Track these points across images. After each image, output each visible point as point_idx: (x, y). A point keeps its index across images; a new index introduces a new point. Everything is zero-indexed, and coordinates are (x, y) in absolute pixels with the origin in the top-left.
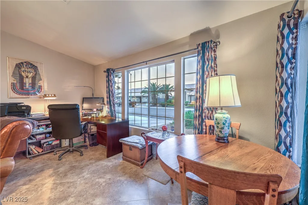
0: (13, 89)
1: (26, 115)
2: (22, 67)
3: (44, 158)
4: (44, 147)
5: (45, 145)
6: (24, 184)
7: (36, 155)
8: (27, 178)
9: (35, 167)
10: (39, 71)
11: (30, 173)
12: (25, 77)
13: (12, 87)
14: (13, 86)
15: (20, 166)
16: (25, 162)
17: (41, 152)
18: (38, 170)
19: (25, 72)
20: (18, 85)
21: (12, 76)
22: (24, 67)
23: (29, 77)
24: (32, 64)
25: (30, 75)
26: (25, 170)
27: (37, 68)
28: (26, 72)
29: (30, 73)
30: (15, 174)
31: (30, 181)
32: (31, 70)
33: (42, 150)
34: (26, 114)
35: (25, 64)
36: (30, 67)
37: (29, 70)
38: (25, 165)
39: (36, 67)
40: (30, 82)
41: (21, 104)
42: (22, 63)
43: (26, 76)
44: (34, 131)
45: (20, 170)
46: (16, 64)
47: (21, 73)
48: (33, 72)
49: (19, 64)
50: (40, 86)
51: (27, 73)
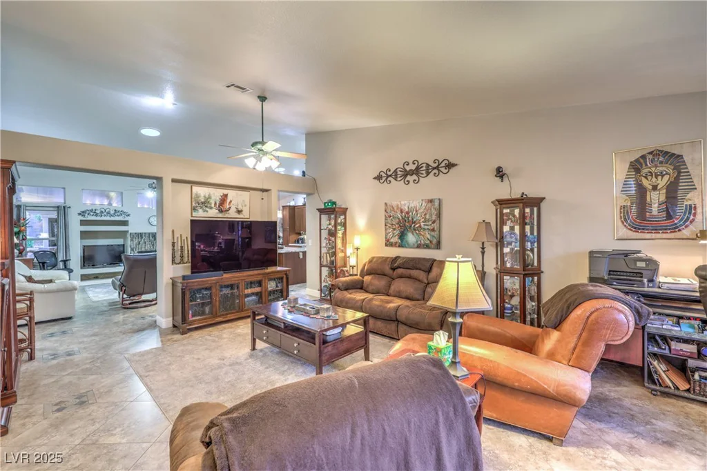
0: (623, 219)
1: (644, 284)
2: (644, 165)
3: (688, 410)
4: (694, 382)
5: (697, 376)
6: (617, 447)
7: (667, 390)
8: (628, 438)
9: (654, 421)
10: (689, 165)
11: (637, 429)
12: (650, 187)
13: (622, 215)
14: (624, 213)
15: (626, 397)
16: (640, 393)
17: (685, 391)
18: (659, 435)
19: (649, 178)
20: (634, 209)
21: (622, 191)
22: (646, 165)
23: (659, 187)
24: (667, 153)
25: (662, 182)
26: (632, 413)
27: (682, 158)
28: (652, 176)
29: (663, 176)
30: (611, 409)
31: (632, 449)
32: (664, 168)
33: (687, 387)
34: (645, 281)
35: (651, 157)
36: (661, 163)
37: (661, 169)
38: (635, 401)
39: (679, 156)
40: (663, 198)
41: (635, 255)
42: (643, 157)
43: (653, 186)
44: (664, 327)
45: (621, 406)
46: (631, 162)
47: (641, 181)
48: (671, 171)
49: (637, 161)
50: (690, 206)
51: (654, 179)
